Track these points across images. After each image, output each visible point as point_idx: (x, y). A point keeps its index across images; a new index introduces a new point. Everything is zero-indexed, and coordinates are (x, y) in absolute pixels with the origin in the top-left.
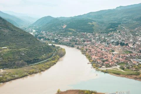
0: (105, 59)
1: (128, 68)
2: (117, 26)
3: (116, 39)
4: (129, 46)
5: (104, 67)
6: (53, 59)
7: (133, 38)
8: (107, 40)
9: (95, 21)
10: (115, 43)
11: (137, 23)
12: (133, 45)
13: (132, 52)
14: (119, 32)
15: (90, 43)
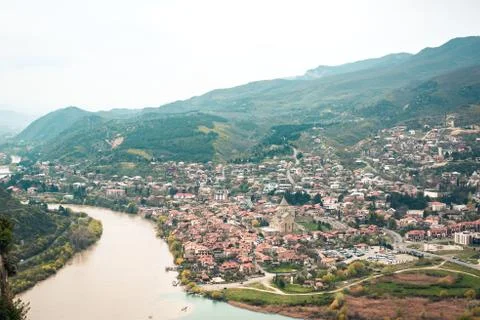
0: (227, 253)
1: (300, 281)
2: (297, 137)
3: (283, 182)
4: (322, 205)
5: (219, 279)
6: (48, 259)
7: (344, 175)
8: (250, 185)
9: (224, 121)
10: (278, 194)
11: (367, 124)
12: (340, 199)
13: (328, 226)
14: (300, 156)
15: (193, 199)
